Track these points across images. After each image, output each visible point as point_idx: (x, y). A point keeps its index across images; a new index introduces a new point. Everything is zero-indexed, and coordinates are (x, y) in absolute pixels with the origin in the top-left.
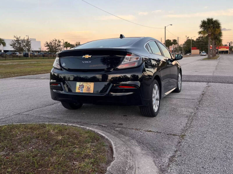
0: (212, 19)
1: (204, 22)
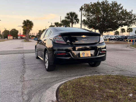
1: (25, 21)
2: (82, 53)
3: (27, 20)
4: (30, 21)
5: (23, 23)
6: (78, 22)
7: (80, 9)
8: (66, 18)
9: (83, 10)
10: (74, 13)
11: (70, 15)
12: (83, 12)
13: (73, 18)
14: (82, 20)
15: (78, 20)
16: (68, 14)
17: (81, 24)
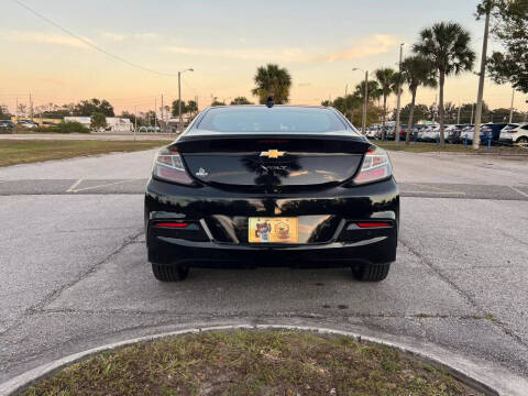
0: (276, 67)
1: (261, 71)
2: (258, 225)
3: (270, 67)
4: (280, 68)
5: (257, 79)
6: (469, 66)
7: (479, 7)
8: (417, 48)
9: (496, 9)
10: (454, 29)
11: (434, 36)
12: (494, 21)
13: (449, 50)
14: (489, 55)
15: (471, 56)
16: (426, 34)
17: (482, 75)
